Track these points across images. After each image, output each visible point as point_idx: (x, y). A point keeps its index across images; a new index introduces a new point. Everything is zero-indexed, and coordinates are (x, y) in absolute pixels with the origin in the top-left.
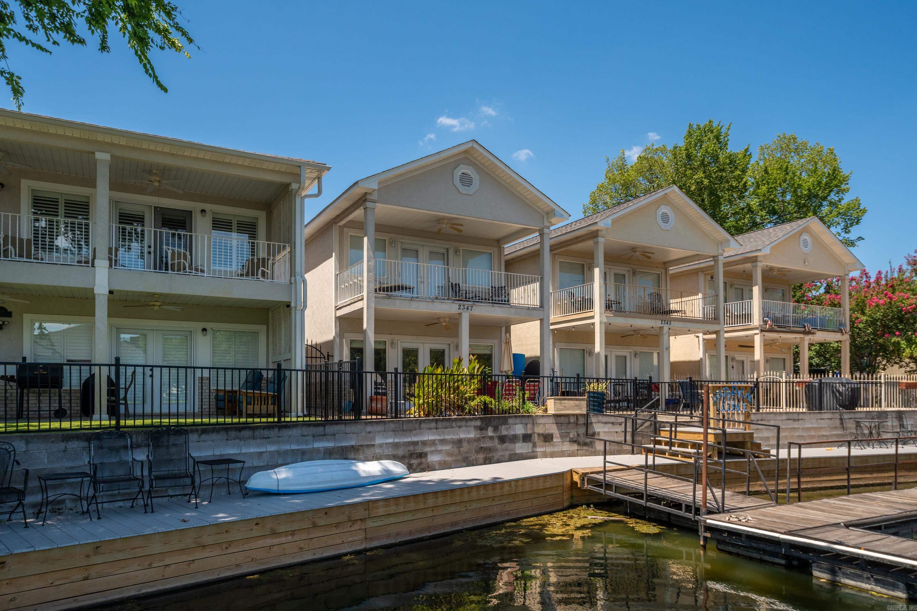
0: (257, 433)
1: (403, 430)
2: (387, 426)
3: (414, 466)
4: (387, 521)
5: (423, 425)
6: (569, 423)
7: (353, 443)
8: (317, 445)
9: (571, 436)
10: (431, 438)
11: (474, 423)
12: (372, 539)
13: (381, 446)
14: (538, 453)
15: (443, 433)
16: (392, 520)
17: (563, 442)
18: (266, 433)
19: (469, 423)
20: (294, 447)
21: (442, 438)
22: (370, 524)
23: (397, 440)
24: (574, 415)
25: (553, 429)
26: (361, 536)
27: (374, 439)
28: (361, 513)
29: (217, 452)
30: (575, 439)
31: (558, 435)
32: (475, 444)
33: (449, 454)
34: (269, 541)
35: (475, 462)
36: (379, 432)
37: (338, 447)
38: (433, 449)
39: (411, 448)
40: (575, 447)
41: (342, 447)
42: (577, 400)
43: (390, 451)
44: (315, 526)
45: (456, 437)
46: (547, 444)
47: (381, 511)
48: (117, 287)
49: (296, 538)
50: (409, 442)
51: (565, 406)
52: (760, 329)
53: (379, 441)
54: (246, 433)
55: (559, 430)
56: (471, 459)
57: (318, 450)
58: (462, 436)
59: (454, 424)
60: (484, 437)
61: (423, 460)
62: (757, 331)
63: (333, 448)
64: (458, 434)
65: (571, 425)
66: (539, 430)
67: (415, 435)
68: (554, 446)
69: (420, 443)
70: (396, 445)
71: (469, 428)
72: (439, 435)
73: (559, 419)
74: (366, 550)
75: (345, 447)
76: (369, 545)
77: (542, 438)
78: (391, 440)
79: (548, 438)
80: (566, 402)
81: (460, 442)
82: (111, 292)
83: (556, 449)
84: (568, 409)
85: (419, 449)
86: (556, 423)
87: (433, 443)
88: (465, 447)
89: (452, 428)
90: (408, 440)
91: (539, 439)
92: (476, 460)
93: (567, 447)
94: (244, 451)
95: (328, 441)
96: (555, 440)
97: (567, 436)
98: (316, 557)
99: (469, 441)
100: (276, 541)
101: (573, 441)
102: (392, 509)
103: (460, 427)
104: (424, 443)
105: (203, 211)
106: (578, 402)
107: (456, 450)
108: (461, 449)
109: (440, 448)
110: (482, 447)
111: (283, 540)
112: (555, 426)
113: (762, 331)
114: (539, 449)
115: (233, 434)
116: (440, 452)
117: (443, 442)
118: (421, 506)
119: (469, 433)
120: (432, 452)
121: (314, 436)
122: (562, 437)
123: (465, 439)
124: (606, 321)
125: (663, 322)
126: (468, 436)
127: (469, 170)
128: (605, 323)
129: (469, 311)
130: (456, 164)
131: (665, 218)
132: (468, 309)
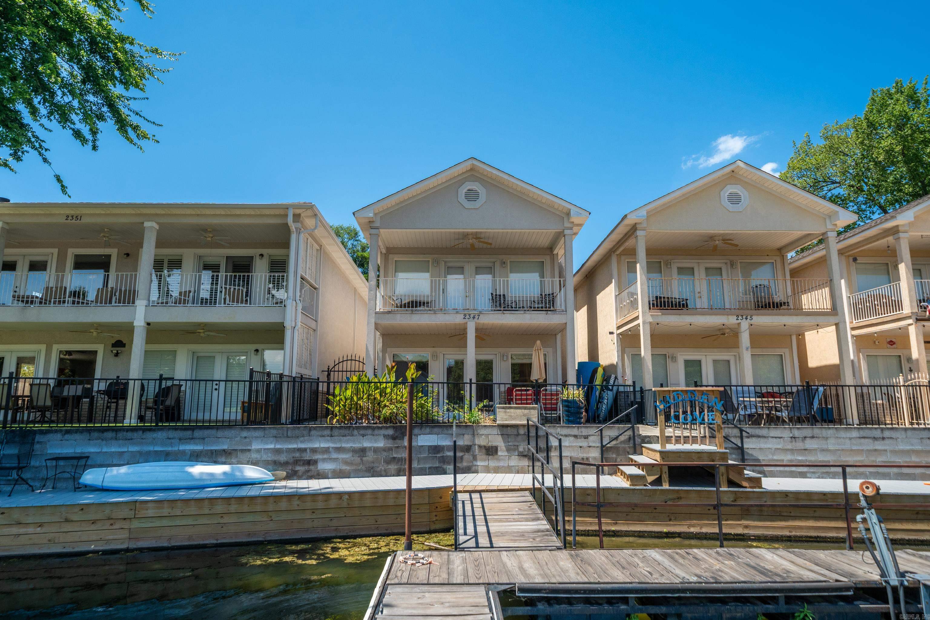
0: (120, 435)
1: (287, 437)
2: (267, 432)
3: (300, 473)
4: (158, 523)
5: (313, 432)
6: (518, 435)
7: (225, 447)
8: (182, 448)
9: (521, 449)
10: (324, 445)
11: (383, 432)
12: (137, 539)
13: (258, 451)
14: (479, 468)
15: (340, 441)
16: (165, 522)
17: (510, 457)
18: (129, 435)
19: (376, 432)
20: (158, 448)
21: (338, 445)
22: (135, 524)
23: (278, 446)
24: (523, 425)
25: (498, 441)
26: (125, 535)
27: (250, 444)
28: (126, 513)
29: (79, 450)
30: (526, 453)
31: (504, 448)
32: (385, 454)
33: (346, 462)
34: (15, 530)
35: (383, 473)
36: (257, 437)
37: (206, 450)
38: (325, 456)
39: (297, 455)
40: (525, 463)
41: (212, 450)
42: (525, 408)
43: (270, 457)
44: (67, 520)
45: (357, 445)
46: (490, 457)
47: (151, 512)
48: (154, 320)
49: (44, 530)
50: (294, 449)
51: (511, 416)
52: (914, 317)
53: (255, 446)
54: (109, 435)
55: (504, 442)
56: (379, 469)
57: (184, 452)
58: (366, 444)
59: (355, 432)
60: (398, 447)
61: (312, 467)
62: (910, 321)
63: (201, 452)
64: (360, 443)
65: (520, 437)
66: (481, 441)
67: (301, 442)
68: (498, 460)
69: (308, 451)
70: (278, 451)
71: (376, 437)
72: (334, 442)
73: (504, 430)
74: (127, 550)
75: (216, 451)
76: (132, 545)
77: (484, 451)
78: (272, 446)
79: (491, 451)
80: (512, 410)
81: (363, 451)
83: (501, 464)
84: (514, 419)
85: (307, 456)
86: (501, 435)
87: (326, 450)
88: (370, 457)
89: (353, 435)
90: (295, 446)
91: (480, 451)
92: (385, 471)
93: (515, 461)
94: (105, 450)
95: (196, 444)
96: (500, 453)
97: (514, 450)
98: (65, 550)
99: (376, 450)
101: (522, 455)
102: (166, 511)
103: (363, 436)
104: (314, 451)
106: (526, 411)
107: (357, 459)
108: (364, 459)
109: (334, 455)
110: (394, 458)
111: (31, 530)
112: (500, 438)
113: (918, 320)
114: (479, 463)
115: (96, 434)
116: (335, 460)
117: (339, 450)
118: (207, 511)
119: (376, 441)
120: (324, 460)
121: (180, 439)
122: (508, 450)
123: (370, 448)
124: (651, 320)
125: (740, 318)
126: (376, 445)
127: (475, 186)
128: (650, 323)
129: (476, 320)
130: (461, 183)
131: (735, 199)
132: (474, 318)
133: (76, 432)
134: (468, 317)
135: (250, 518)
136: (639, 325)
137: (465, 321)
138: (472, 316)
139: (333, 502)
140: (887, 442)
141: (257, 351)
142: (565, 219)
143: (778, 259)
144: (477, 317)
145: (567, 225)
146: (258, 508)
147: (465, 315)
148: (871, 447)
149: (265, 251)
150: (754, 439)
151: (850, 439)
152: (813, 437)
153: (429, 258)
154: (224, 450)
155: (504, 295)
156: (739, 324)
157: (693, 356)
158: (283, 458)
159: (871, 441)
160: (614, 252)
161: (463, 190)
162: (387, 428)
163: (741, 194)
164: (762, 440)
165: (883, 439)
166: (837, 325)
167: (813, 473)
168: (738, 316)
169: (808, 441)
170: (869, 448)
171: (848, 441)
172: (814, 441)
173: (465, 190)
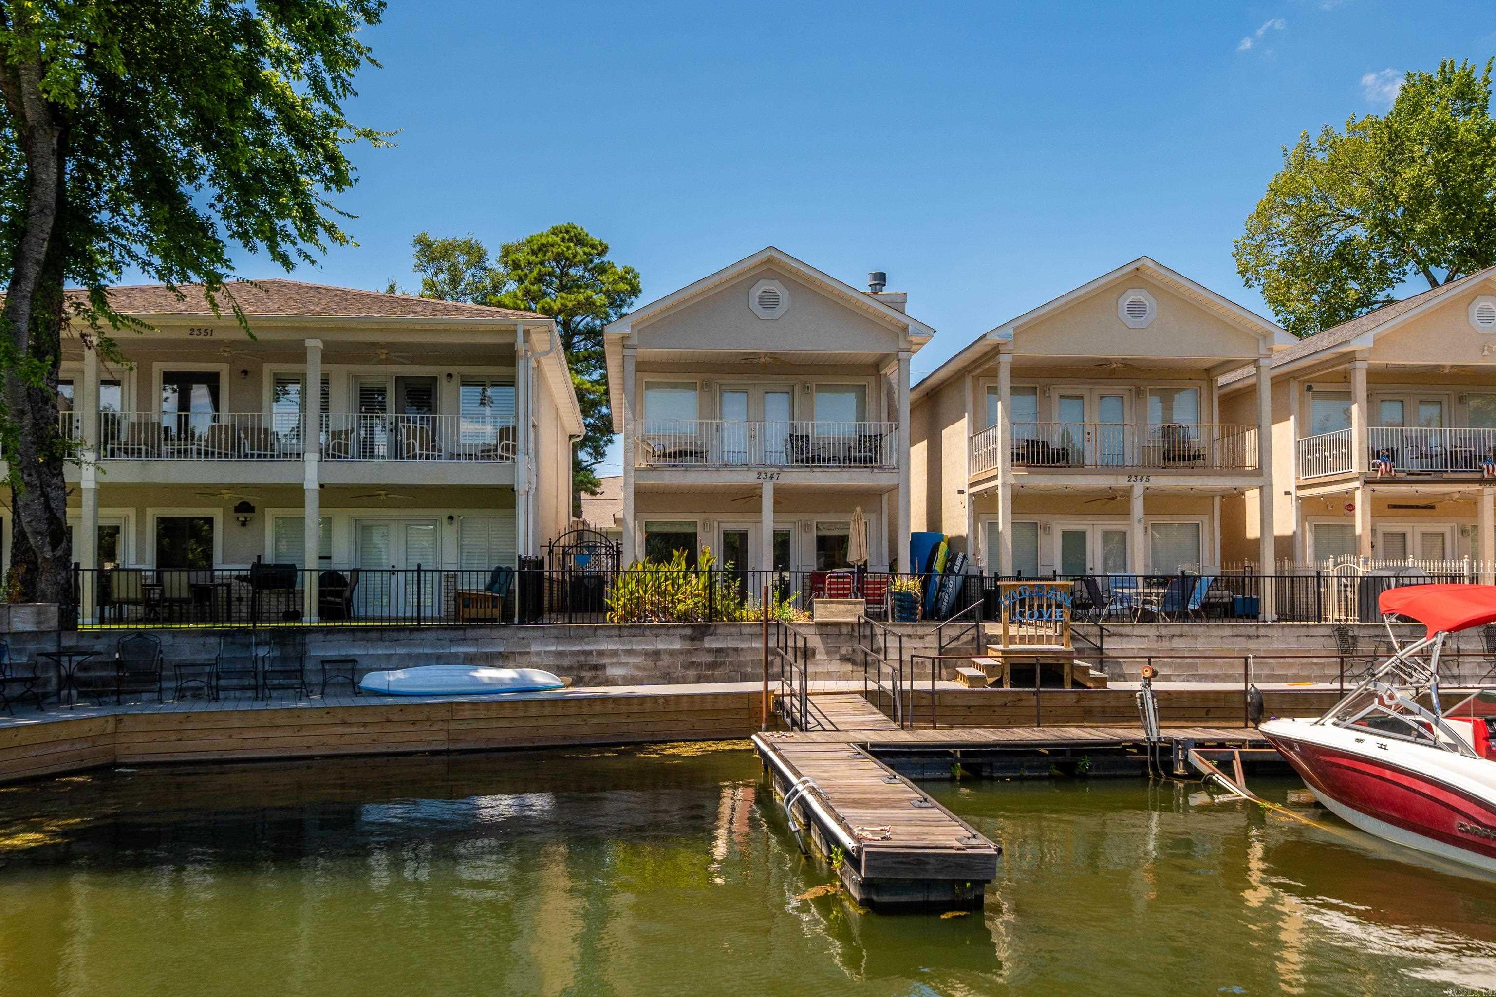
0: (386, 635)
1: (571, 637)
2: (547, 632)
3: (586, 679)
4: (474, 725)
5: (599, 632)
6: (840, 634)
7: (502, 650)
8: (454, 650)
9: (843, 652)
10: (611, 647)
11: (677, 631)
12: (456, 741)
13: (538, 654)
15: (630, 642)
16: (482, 724)
17: (831, 660)
18: (395, 635)
19: (671, 631)
20: (428, 651)
21: (629, 648)
22: (453, 726)
23: (560, 649)
24: (847, 624)
25: (815, 642)
26: (443, 736)
27: (529, 646)
28: (443, 714)
29: (343, 653)
30: (848, 657)
31: (824, 651)
32: (682, 658)
33: (637, 667)
34: (341, 730)
36: (536, 638)
37: (481, 653)
38: (614, 660)
39: (582, 658)
40: (848, 667)
41: (486, 653)
42: (850, 603)
43: (551, 661)
44: (389, 721)
45: (650, 648)
46: (807, 661)
47: (467, 714)
48: (329, 480)
49: (368, 730)
50: (579, 651)
51: (832, 612)
52: (1362, 479)
53: (534, 648)
54: (374, 635)
55: (823, 643)
56: (676, 675)
57: (456, 655)
58: (661, 646)
59: (648, 632)
60: (696, 650)
61: (599, 673)
62: (1357, 484)
63: (475, 654)
64: (653, 644)
65: (842, 637)
67: (587, 643)
68: (817, 665)
69: (594, 653)
70: (560, 654)
71: (672, 638)
72: (624, 644)
73: (824, 629)
74: (448, 752)
75: (491, 653)
76: (452, 747)
77: (799, 654)
78: (553, 648)
79: (808, 654)
80: (833, 605)
81: (657, 654)
82: (322, 486)
83: (820, 669)
84: (835, 616)
85: (594, 660)
86: (820, 635)
87: (614, 653)
88: (665, 661)
89: (644, 636)
90: (579, 648)
92: (683, 677)
93: (836, 666)
94: (371, 652)
95: (468, 646)
96: (817, 657)
97: (836, 653)
98: (389, 750)
99: (672, 653)
100: (348, 730)
101: (845, 659)
102: (482, 713)
103: (657, 636)
104: (601, 653)
105: (450, 375)
106: (851, 607)
107: (650, 663)
108: (659, 663)
109: (624, 659)
110: (693, 662)
111: (355, 730)
112: (818, 639)
113: (1366, 482)
115: (359, 635)
116: (626, 664)
117: (629, 652)
118: (521, 714)
119: (671, 643)
120: (612, 664)
121: (451, 640)
122: (828, 653)
123: (665, 650)
124: (1014, 482)
125: (1133, 478)
126: (671, 647)
127: (774, 286)
128: (1012, 485)
129: (774, 480)
130: (754, 280)
131: (1137, 309)
132: (772, 477)
134: (763, 475)
135: (565, 721)
136: (996, 487)
137: (759, 481)
138: (769, 475)
139: (648, 707)
140: (1261, 640)
141: (451, 518)
142: (901, 337)
143: (1204, 384)
144: (776, 476)
145: (903, 345)
146: (573, 711)
147: (759, 473)
149: (454, 369)
150: (1116, 638)
151: (1222, 637)
152: (1181, 636)
153: (696, 378)
154: (500, 653)
155: (807, 436)
156: (1132, 486)
157: (1074, 525)
158: (566, 662)
159: (1244, 639)
160: (969, 372)
161: (756, 292)
162: (684, 627)
163: (1146, 302)
164: (1125, 639)
165: (1258, 637)
166: (1261, 488)
167: (1179, 675)
168: (1130, 476)
169: (1176, 640)
170: (1241, 647)
171: (1219, 640)
172: (1183, 639)
173: (759, 292)
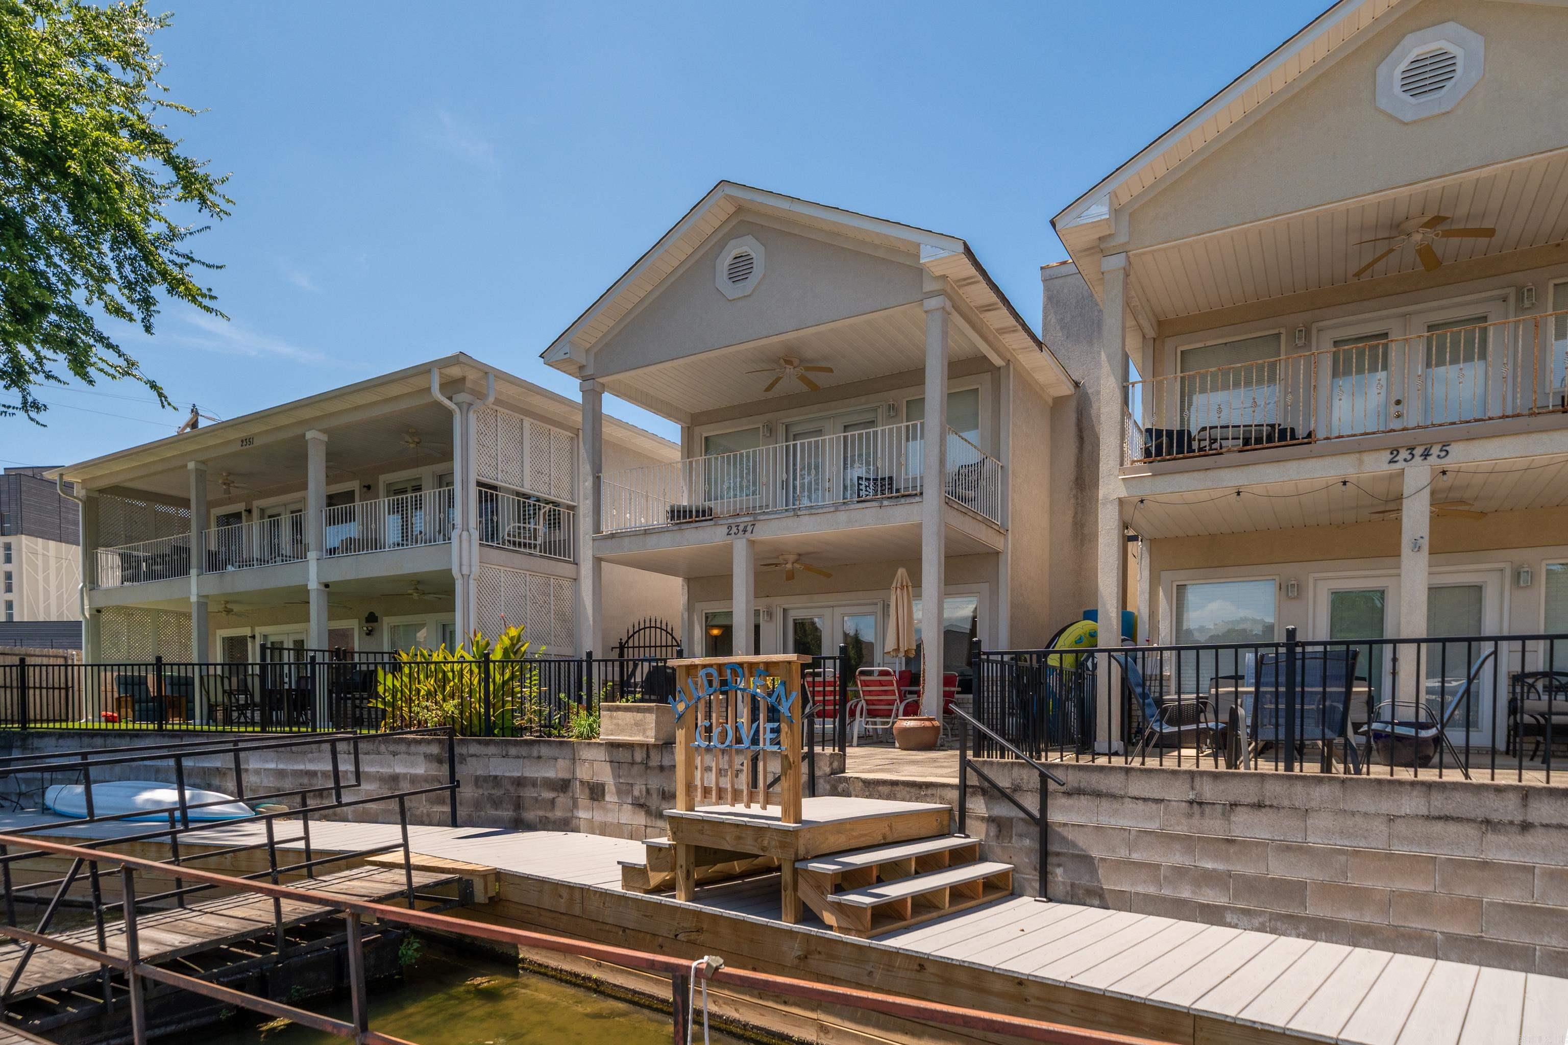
6: (633, 763)
7: (218, 764)
9: (636, 792)
11: (423, 749)
13: (257, 772)
14: (582, 823)
17: (621, 805)
19: (413, 748)
24: (641, 745)
25: (605, 775)
30: (642, 801)
31: (613, 789)
35: (425, 819)
37: (199, 767)
39: (305, 781)
41: (203, 768)
42: (640, 710)
45: (386, 770)
46: (596, 803)
48: (332, 578)
50: (301, 771)
51: (617, 725)
55: (614, 778)
56: (418, 812)
58: (399, 769)
64: (389, 766)
65: (636, 767)
66: (583, 773)
67: (311, 761)
68: (606, 810)
69: (319, 775)
70: (281, 774)
71: (413, 758)
73: (615, 751)
75: (209, 769)
77: (587, 791)
78: (272, 766)
79: (596, 792)
80: (622, 713)
81: (395, 779)
83: (611, 818)
84: (622, 731)
85: (316, 784)
86: (611, 762)
89: (379, 753)
90: (302, 767)
91: (582, 791)
92: (428, 815)
93: (627, 815)
96: (607, 798)
97: (628, 793)
99: (413, 779)
101: (638, 804)
103: (394, 754)
106: (639, 716)
112: (607, 768)
114: (582, 814)
119: (413, 765)
122: (619, 792)
123: (405, 775)
124: (1123, 493)
126: (413, 771)
128: (1121, 501)
129: (748, 534)
132: (745, 531)
133: (68, 737)
134: (734, 530)
137: (729, 540)
138: (741, 528)
144: (749, 529)
147: (730, 528)
148: (1469, 853)
150: (1084, 801)
151: (1391, 819)
152: (1259, 806)
154: (218, 769)
158: (288, 785)
159: (1471, 831)
162: (429, 742)
164: (1105, 804)
165: (1526, 827)
167: (1246, 912)
169: (1241, 817)
170: (1457, 854)
171: (1379, 826)
172: (1263, 817)
